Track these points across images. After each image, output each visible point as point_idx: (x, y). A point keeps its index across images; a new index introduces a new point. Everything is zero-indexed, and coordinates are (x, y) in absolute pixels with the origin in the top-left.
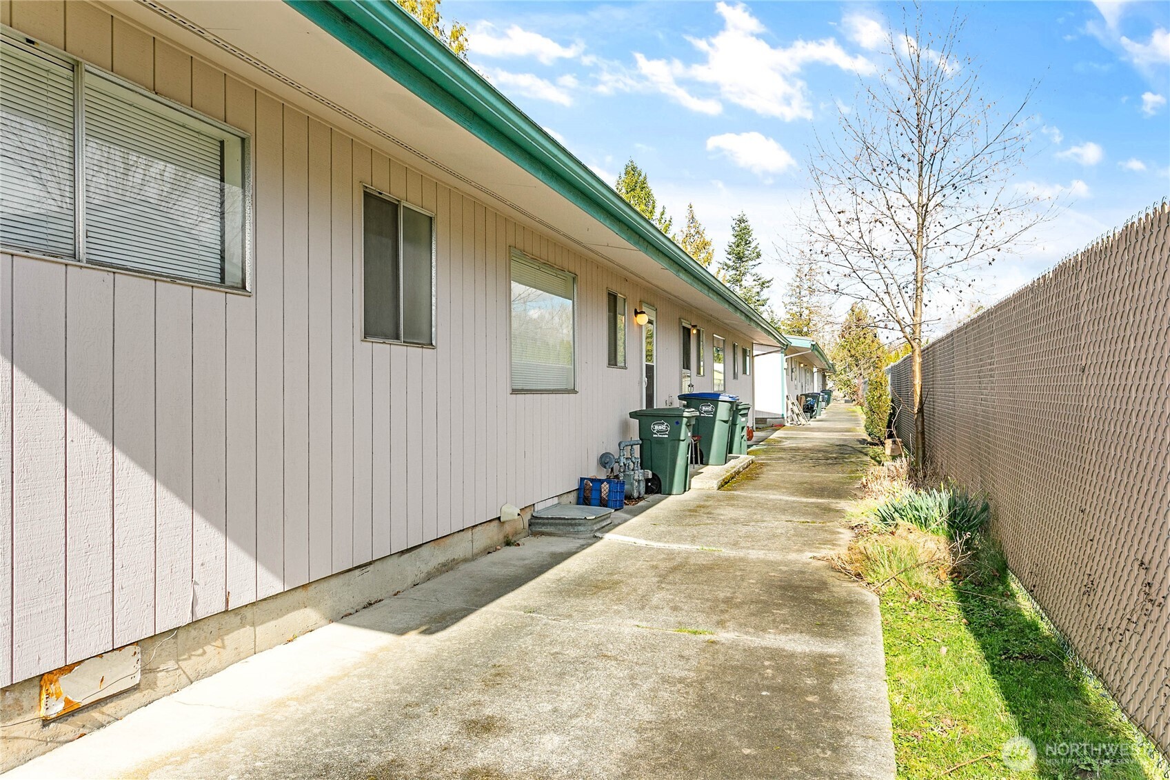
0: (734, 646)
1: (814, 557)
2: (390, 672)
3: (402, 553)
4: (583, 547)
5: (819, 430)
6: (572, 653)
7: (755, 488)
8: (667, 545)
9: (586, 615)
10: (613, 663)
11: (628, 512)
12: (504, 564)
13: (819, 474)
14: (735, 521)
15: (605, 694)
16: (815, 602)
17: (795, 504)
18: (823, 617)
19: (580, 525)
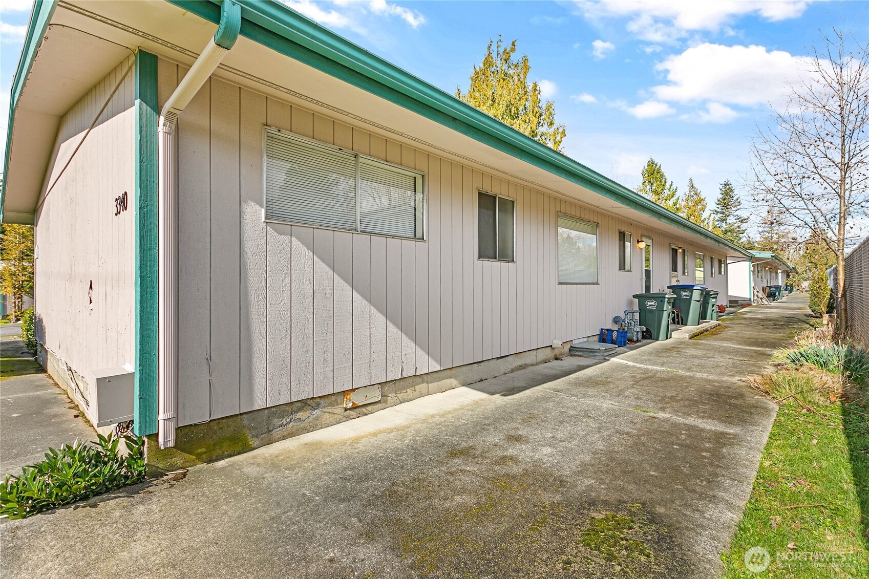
0: (666, 421)
1: (740, 380)
2: (482, 410)
3: (498, 358)
4: (596, 364)
5: (777, 308)
6: (571, 412)
7: (715, 340)
8: (645, 366)
9: (585, 396)
10: (592, 420)
11: (628, 348)
12: (551, 368)
13: (765, 334)
14: (694, 357)
15: (582, 433)
16: (730, 404)
17: (740, 350)
18: (732, 413)
19: (596, 352)
